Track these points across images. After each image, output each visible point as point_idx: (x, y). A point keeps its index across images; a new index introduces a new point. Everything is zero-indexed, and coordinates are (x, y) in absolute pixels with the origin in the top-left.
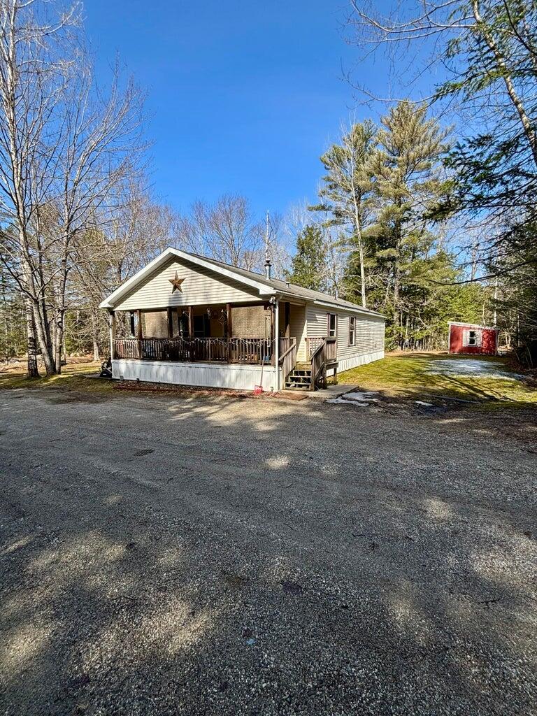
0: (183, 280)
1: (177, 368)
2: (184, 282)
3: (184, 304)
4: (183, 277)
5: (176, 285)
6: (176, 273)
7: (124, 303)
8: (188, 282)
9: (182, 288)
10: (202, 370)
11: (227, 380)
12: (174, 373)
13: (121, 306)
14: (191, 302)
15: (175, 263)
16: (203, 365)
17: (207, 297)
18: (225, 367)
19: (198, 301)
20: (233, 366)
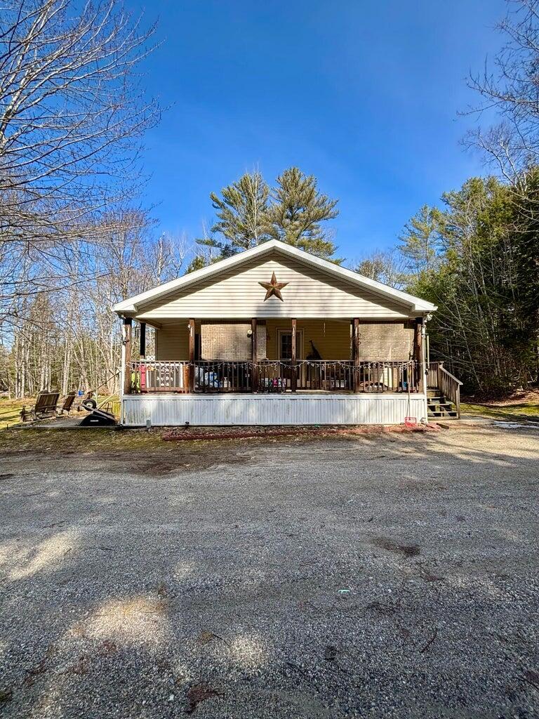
0: (285, 285)
1: (267, 403)
2: (286, 287)
3: (284, 316)
4: (284, 281)
5: (273, 289)
6: (274, 274)
7: (162, 308)
8: (292, 287)
9: (282, 294)
10: (314, 402)
11: (354, 414)
12: (262, 410)
13: (153, 311)
14: (298, 314)
15: (272, 262)
16: (316, 396)
17: (324, 308)
18: (353, 397)
19: (311, 313)
20: (364, 396)
